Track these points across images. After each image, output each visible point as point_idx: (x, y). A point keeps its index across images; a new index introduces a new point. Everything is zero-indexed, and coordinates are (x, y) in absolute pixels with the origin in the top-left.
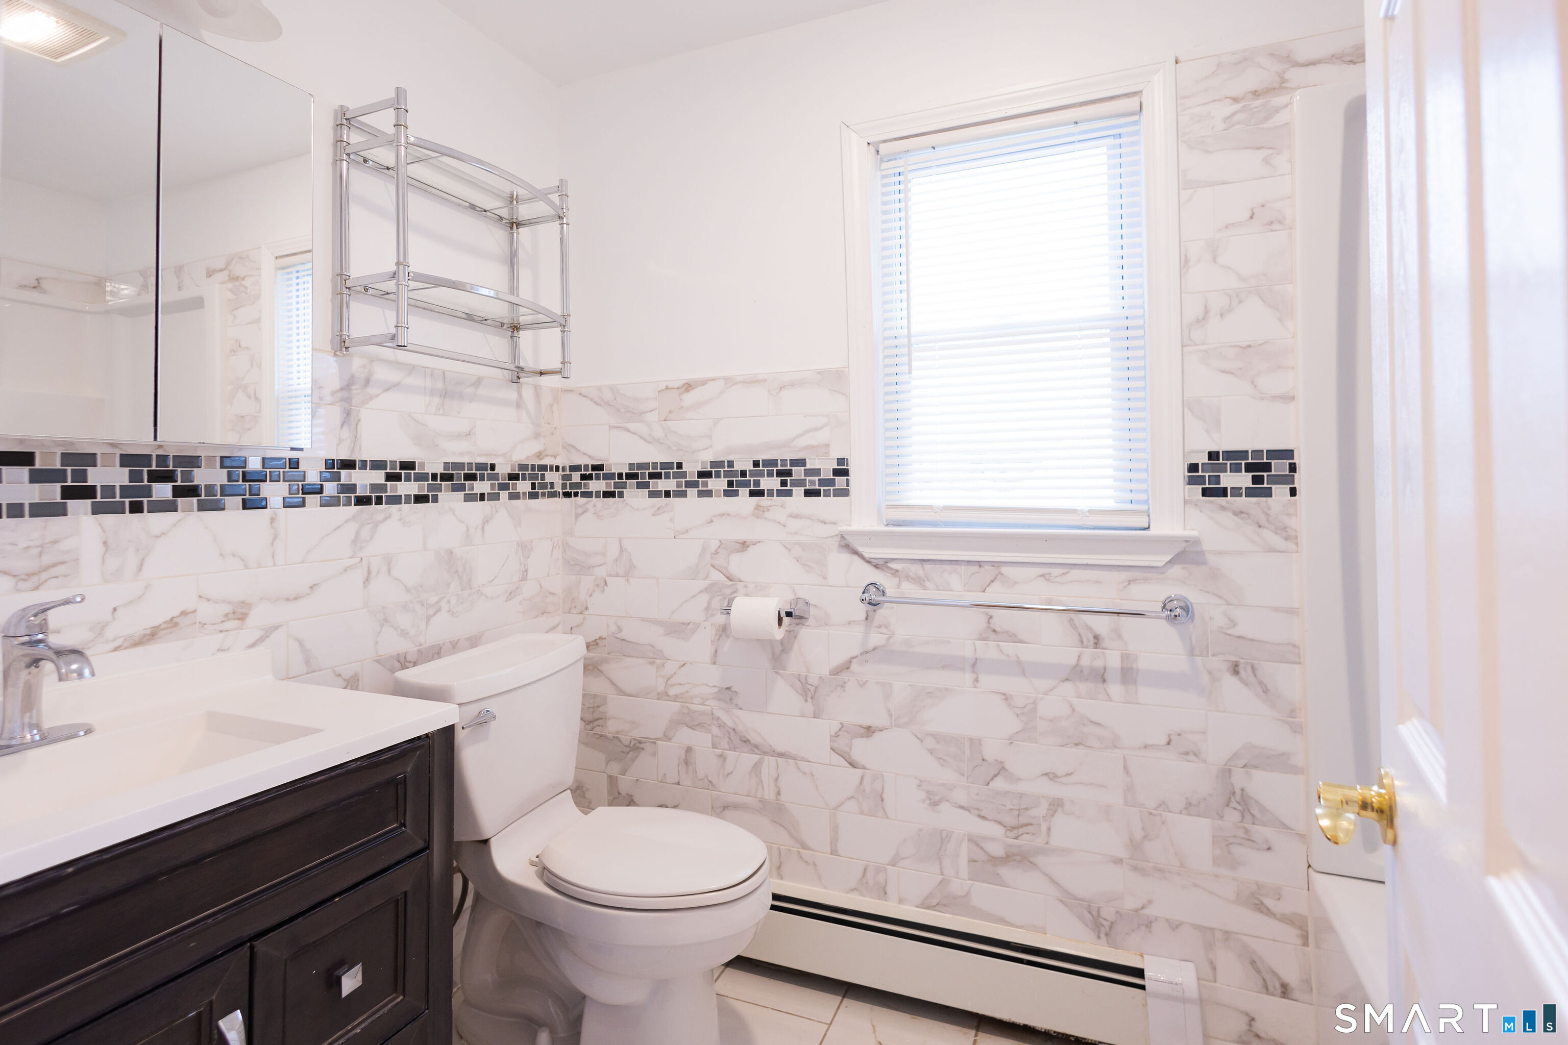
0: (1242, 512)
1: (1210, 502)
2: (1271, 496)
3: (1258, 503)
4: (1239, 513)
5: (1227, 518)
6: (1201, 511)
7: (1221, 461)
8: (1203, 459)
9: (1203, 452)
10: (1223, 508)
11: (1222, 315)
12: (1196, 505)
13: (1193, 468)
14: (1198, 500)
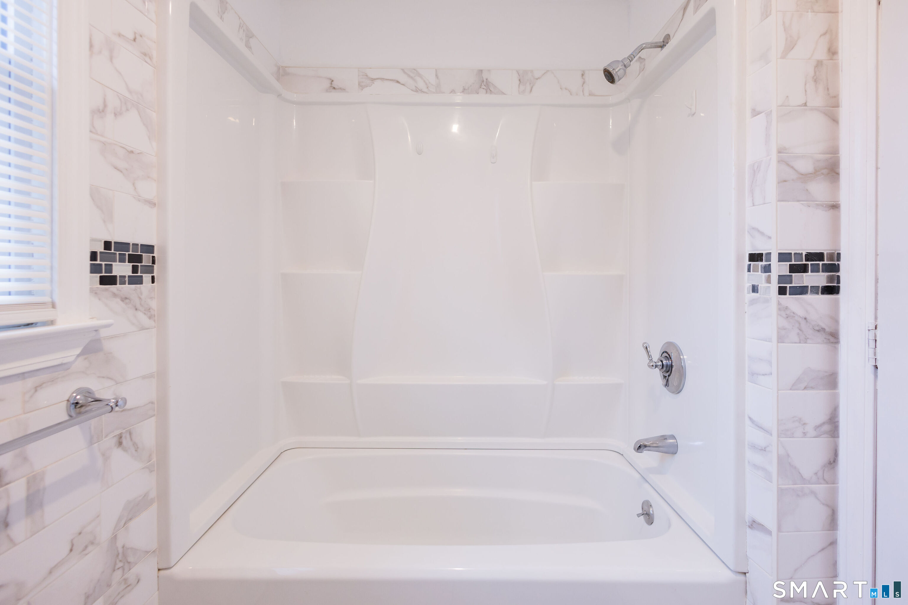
0: (126, 298)
1: (106, 290)
2: (141, 283)
3: (135, 290)
4: (124, 299)
5: (117, 304)
6: (99, 299)
7: (113, 251)
8: (100, 248)
9: (101, 241)
10: (115, 295)
11: (115, 115)
12: (96, 293)
13: (93, 256)
14: (97, 288)
